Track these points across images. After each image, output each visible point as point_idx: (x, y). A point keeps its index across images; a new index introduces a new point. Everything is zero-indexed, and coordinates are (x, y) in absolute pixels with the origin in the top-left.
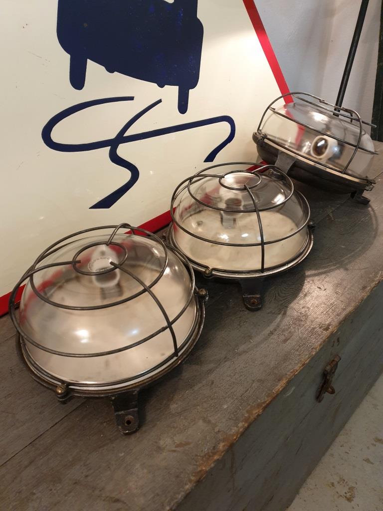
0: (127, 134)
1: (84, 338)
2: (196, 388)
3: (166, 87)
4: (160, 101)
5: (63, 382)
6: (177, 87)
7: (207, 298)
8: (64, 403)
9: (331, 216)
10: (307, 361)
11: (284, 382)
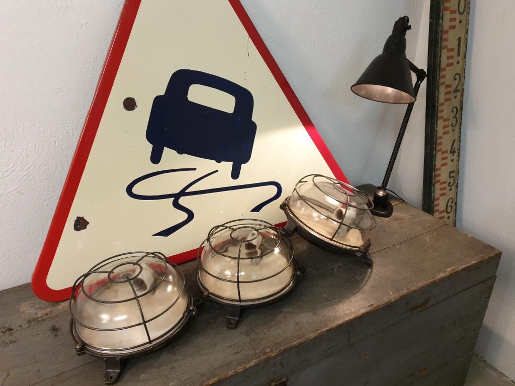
0: (188, 190)
1: (104, 320)
2: (162, 368)
3: (223, 163)
4: (217, 171)
5: (83, 342)
6: (232, 163)
7: (194, 312)
8: (79, 355)
9: (335, 270)
10: (240, 370)
11: (216, 379)
